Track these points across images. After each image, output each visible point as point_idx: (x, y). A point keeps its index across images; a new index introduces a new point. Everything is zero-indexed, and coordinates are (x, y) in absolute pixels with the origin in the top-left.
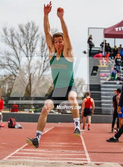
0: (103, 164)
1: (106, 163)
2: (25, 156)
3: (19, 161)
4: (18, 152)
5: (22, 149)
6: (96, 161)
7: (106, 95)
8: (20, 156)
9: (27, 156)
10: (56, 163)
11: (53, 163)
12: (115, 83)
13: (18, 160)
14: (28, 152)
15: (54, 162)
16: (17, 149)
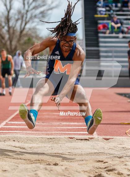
0: (112, 138)
1: (117, 137)
2: (14, 130)
3: (9, 137)
4: (4, 125)
5: (9, 121)
6: (105, 135)
7: (106, 52)
8: (8, 130)
9: (17, 130)
10: (55, 139)
11: (51, 139)
12: (117, 37)
13: (7, 135)
14: (17, 125)
15: (52, 137)
16: (3, 122)
